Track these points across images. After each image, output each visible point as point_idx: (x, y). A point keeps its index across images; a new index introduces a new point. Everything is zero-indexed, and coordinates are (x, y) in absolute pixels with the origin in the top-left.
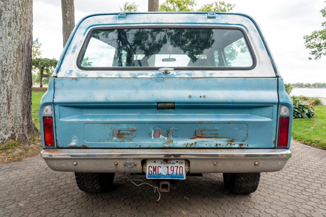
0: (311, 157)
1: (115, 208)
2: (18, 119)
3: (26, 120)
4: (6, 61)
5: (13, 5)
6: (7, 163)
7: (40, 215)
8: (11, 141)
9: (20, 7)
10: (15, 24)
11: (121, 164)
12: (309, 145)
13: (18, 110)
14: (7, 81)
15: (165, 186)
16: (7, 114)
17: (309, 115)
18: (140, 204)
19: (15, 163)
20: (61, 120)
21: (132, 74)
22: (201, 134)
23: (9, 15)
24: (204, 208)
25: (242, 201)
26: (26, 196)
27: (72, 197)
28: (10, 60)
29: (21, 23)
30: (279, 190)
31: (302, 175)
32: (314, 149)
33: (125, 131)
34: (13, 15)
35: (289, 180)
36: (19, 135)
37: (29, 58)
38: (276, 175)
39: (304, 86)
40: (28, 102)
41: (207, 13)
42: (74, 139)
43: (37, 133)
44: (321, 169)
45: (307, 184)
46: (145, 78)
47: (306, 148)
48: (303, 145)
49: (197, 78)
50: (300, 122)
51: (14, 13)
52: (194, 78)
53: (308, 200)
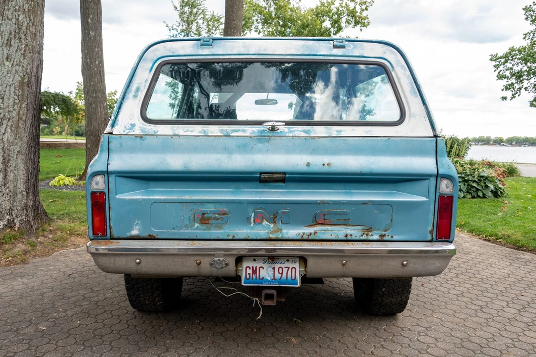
0: (495, 261)
1: (188, 333)
2: (19, 196)
3: (31, 197)
4: (3, 101)
5: (16, 10)
6: (5, 266)
7: (75, 343)
8: (8, 230)
9: (26, 15)
10: (18, 41)
11: (206, 262)
12: (493, 242)
13: (19, 181)
14: (4, 134)
15: (269, 297)
16: (3, 187)
17: (496, 194)
18: (226, 329)
19: (17, 266)
20: (118, 196)
21: (222, 131)
22: (324, 219)
23: (8, 27)
24: (324, 334)
25: (384, 325)
26: (47, 315)
27: (118, 318)
28: (9, 99)
29: (27, 39)
30: (441, 310)
31: (479, 288)
32: (500, 249)
33: (211, 215)
34: (14, 27)
35: (457, 295)
36: (21, 221)
37: (37, 96)
38: (438, 288)
39: (491, 143)
40: (34, 169)
41: (333, 40)
42: (136, 225)
43: (46, 220)
44: (509, 279)
45: (486, 302)
46: (242, 136)
47: (488, 247)
48: (484, 242)
49: (319, 137)
50: (480, 205)
51: (17, 24)
52: (314, 137)
53: (486, 325)
